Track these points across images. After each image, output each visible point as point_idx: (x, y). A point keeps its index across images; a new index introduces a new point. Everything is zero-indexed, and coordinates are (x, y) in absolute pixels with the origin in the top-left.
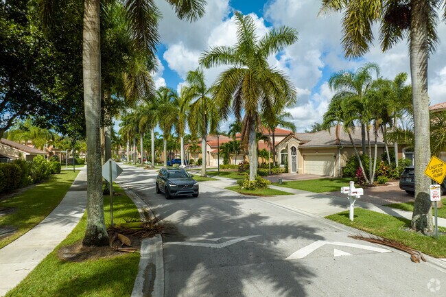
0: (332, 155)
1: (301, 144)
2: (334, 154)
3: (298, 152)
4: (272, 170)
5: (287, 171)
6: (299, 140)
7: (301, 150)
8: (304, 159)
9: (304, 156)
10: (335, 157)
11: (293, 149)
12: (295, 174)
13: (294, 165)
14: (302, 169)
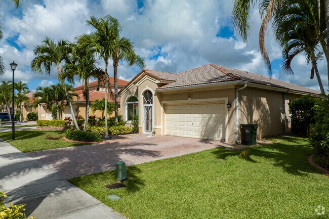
0: (223, 102)
1: (160, 85)
2: (226, 100)
3: (155, 98)
4: (112, 129)
5: (136, 131)
6: (157, 78)
7: (161, 96)
8: (165, 111)
9: (164, 106)
10: (230, 105)
11: (148, 94)
12: (150, 135)
13: (149, 121)
14: (161, 127)
